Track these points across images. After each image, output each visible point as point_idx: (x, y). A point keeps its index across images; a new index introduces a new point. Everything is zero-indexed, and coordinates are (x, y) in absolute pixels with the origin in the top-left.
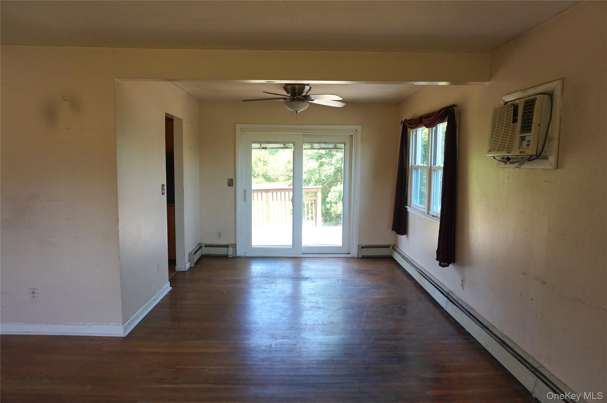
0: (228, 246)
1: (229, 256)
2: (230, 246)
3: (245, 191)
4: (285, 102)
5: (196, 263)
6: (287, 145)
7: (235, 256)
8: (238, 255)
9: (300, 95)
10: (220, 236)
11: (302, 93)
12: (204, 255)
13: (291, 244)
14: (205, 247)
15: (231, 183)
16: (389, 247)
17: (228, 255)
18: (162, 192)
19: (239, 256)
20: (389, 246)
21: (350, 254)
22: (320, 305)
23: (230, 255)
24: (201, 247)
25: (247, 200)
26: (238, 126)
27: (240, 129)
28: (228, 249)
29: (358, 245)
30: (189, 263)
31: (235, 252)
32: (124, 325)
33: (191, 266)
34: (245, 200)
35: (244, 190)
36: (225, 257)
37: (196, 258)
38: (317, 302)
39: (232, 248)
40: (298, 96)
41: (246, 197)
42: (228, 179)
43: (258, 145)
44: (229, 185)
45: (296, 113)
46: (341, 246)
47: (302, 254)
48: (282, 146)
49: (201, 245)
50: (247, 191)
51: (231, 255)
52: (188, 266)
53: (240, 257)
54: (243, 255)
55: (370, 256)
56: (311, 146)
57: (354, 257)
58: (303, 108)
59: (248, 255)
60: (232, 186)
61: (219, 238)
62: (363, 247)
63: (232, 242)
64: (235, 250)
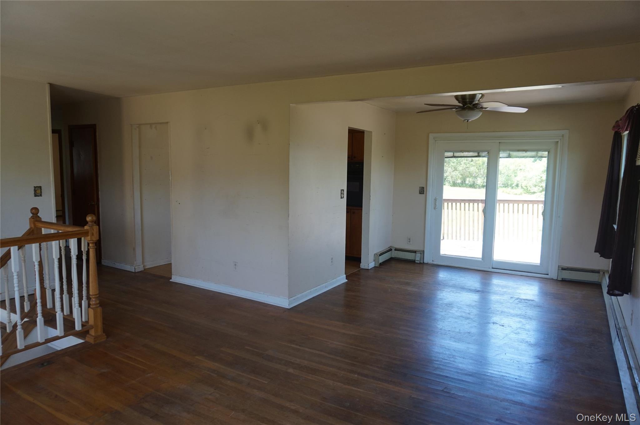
0: (416, 251)
1: (416, 262)
2: (418, 252)
3: (435, 200)
4: (456, 111)
5: (382, 264)
6: (481, 154)
7: (422, 262)
8: (425, 261)
9: (470, 104)
10: (409, 242)
11: (473, 101)
12: (393, 257)
13: (481, 256)
14: (395, 250)
15: (422, 191)
16: (599, 273)
17: (415, 260)
18: (341, 196)
19: (427, 262)
20: (599, 271)
21: (548, 274)
22: (471, 316)
23: (417, 260)
24: (391, 250)
25: (437, 208)
26: (431, 136)
27: (434, 138)
28: (416, 255)
29: (559, 266)
30: (374, 263)
31: (422, 258)
32: (290, 299)
33: (375, 266)
34: (435, 208)
35: (434, 198)
36: (413, 262)
37: (382, 259)
38: (469, 314)
39: (420, 254)
40: (469, 105)
41: (436, 205)
42: (420, 187)
43: (450, 154)
44: (420, 193)
45: (468, 121)
46: (539, 265)
47: (492, 268)
48: (476, 154)
49: (391, 248)
50: (437, 200)
51: (419, 261)
52: (372, 265)
53: (427, 264)
54: (430, 262)
55: (573, 280)
56: (508, 154)
57: (552, 279)
58: (475, 116)
59: (435, 263)
60: (423, 193)
61: (408, 243)
62: (563, 269)
63: (421, 249)
64: (422, 256)
